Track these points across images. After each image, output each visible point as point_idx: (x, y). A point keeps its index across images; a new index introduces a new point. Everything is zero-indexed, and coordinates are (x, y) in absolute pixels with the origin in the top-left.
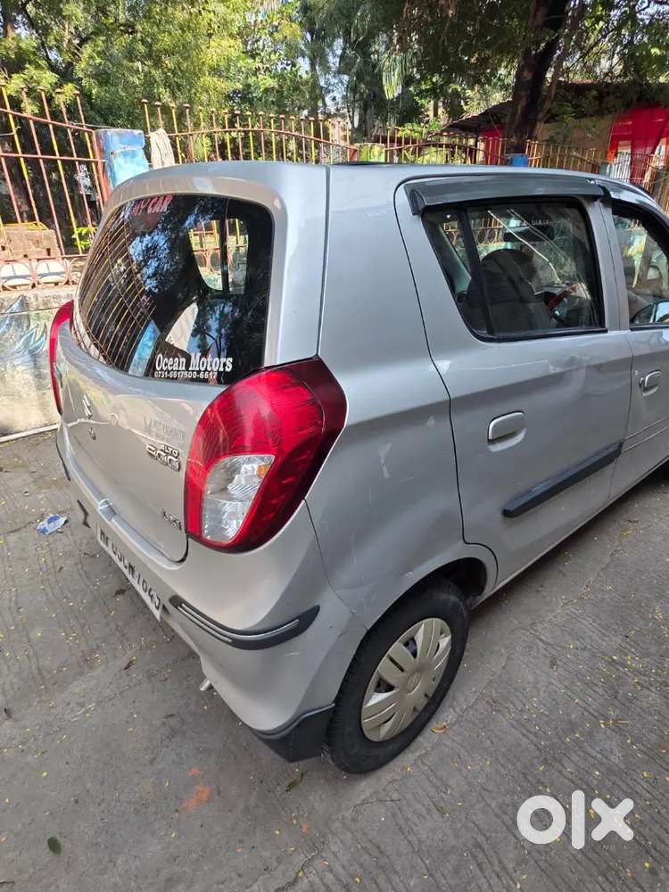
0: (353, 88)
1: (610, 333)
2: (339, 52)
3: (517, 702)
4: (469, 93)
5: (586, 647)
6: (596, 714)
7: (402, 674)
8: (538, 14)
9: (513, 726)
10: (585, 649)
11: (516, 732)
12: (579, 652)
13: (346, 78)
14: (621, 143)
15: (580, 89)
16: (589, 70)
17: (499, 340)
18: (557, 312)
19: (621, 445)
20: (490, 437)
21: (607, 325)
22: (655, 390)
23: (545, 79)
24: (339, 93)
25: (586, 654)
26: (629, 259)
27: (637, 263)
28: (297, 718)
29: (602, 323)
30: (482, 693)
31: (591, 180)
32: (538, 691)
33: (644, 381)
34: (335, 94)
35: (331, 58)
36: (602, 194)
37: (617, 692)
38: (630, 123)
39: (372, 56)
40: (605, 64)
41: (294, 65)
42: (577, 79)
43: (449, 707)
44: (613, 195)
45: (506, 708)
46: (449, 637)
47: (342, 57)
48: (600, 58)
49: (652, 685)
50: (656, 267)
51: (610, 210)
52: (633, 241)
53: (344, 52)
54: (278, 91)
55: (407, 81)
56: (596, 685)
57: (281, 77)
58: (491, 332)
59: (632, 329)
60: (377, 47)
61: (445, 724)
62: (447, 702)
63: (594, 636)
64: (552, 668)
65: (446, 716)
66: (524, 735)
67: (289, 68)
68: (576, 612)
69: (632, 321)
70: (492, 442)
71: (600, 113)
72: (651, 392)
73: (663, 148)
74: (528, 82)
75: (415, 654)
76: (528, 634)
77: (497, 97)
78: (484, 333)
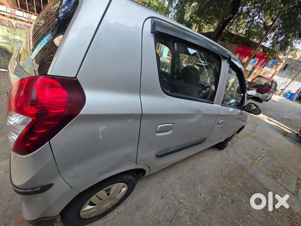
0: (177, 14)
1: (214, 105)
2: (177, 3)
3: (146, 209)
4: (205, 26)
5: (174, 194)
6: (167, 220)
7: (101, 201)
8: (230, 9)
9: (140, 218)
10: (173, 195)
11: (140, 220)
12: (172, 196)
13: (176, 11)
14: (237, 53)
15: (233, 35)
16: (237, 31)
17: (174, 96)
18: (203, 92)
19: (205, 139)
20: (157, 130)
21: (214, 102)
22: (222, 125)
23: (225, 28)
24: (173, 14)
25: (173, 197)
26: (228, 83)
27: (230, 85)
28: (39, 220)
29: (213, 101)
30: (136, 202)
31: (227, 52)
32: (154, 206)
33: (219, 122)
34: (172, 14)
35: (174, 4)
36: (229, 58)
37: (177, 213)
38: (241, 49)
39: (185, 7)
40: (241, 31)
41: (164, 2)
42: (233, 32)
43: (123, 205)
44: (232, 60)
45: (141, 210)
46: (127, 188)
47: (177, 5)
48: (240, 29)
49: (188, 213)
50: (234, 88)
51: (229, 65)
52: (231, 79)
53: (178, 3)
54: (158, 7)
55: (191, 17)
56: (172, 209)
57: (160, 4)
58: (171, 92)
59: (221, 105)
60: (187, 6)
61: (119, 211)
62: (123, 203)
63: (178, 191)
64: (161, 199)
65: (121, 208)
66: (142, 222)
67: (163, 2)
68: (176, 181)
69: (223, 102)
70: (157, 132)
71: (235, 43)
72: (220, 126)
73: (247, 58)
74: (221, 27)
75: (108, 195)
76: (159, 185)
77: (212, 30)
78: (169, 92)
